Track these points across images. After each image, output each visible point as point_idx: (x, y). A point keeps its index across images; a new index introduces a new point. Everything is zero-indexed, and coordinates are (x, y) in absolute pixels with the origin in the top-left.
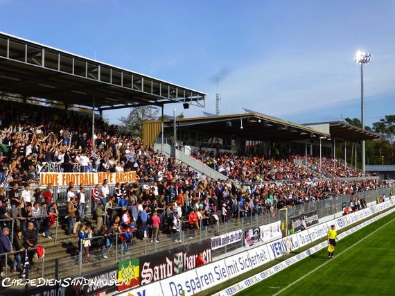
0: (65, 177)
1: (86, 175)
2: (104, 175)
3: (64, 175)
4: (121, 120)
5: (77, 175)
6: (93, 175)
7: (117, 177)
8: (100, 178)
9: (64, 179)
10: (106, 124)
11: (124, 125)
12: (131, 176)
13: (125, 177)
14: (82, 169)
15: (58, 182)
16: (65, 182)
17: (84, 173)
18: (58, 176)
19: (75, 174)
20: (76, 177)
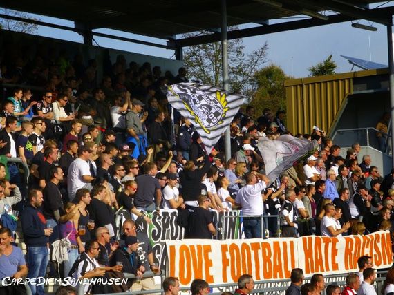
0: (228, 256)
2: (318, 243)
3: (224, 248)
5: (256, 247)
6: (292, 243)
7: (348, 252)
9: (225, 262)
12: (379, 244)
13: (367, 251)
15: (211, 271)
17: (270, 241)
18: (210, 251)
19: (251, 244)
20: (252, 253)
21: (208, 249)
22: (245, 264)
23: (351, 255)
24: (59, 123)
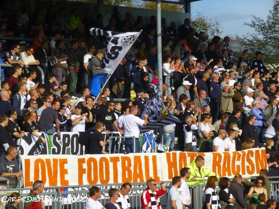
0: (85, 166)
1: (137, 159)
2: (183, 158)
3: (81, 162)
4: (254, 25)
5: (115, 160)
7: (216, 164)
8: (171, 165)
9: (81, 171)
10: (202, 36)
11: (261, 37)
12: (253, 159)
13: (238, 163)
14: (129, 145)
15: (67, 177)
16: (85, 176)
17: (131, 156)
18: (67, 163)
19: (110, 158)
20: (111, 164)
21: (64, 162)
22: (103, 172)
23: (219, 166)
24: (27, 67)
